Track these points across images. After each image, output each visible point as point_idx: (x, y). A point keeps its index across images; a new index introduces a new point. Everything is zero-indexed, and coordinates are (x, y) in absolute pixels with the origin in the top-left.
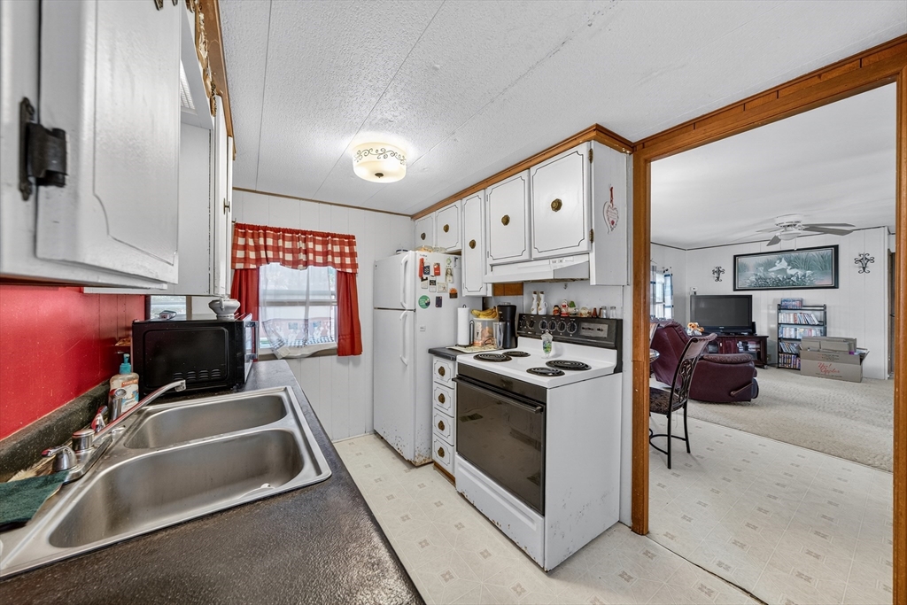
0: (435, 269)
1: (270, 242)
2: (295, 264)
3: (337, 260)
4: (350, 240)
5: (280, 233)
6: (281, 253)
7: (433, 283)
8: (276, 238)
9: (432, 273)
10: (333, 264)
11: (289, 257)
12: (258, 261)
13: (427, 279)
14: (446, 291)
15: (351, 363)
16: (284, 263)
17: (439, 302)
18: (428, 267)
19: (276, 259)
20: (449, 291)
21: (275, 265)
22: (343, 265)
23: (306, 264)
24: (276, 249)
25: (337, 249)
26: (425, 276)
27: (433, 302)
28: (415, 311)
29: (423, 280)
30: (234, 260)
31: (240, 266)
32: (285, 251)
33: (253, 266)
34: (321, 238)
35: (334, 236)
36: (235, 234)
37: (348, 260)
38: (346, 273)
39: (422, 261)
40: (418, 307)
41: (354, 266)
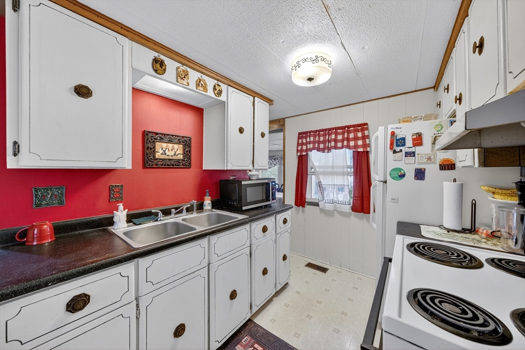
0: (414, 140)
1: (312, 139)
2: (323, 150)
3: (352, 143)
4: (363, 127)
5: (316, 133)
6: (317, 144)
7: (412, 154)
8: (315, 136)
9: (409, 142)
10: (348, 147)
11: (322, 146)
12: (307, 150)
13: (401, 151)
14: (434, 163)
15: (365, 219)
16: (319, 149)
17: (420, 174)
18: (404, 139)
19: (314, 148)
20: (438, 162)
21: (314, 152)
22: (356, 146)
23: (329, 149)
24: (314, 143)
25: (352, 135)
26: (398, 149)
27: (410, 174)
28: (385, 182)
29: (395, 152)
30: (298, 151)
31: (299, 154)
32: (319, 142)
33: (304, 153)
34: (341, 131)
35: (349, 127)
36: (299, 138)
37: (360, 143)
38: (359, 152)
39: (393, 134)
40: (389, 179)
41: (365, 145)
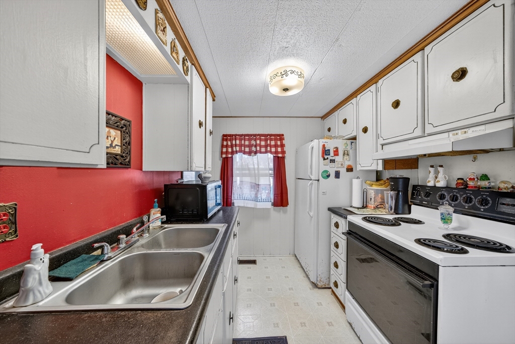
0: (334, 151)
1: (238, 142)
2: (250, 153)
3: (273, 150)
4: (281, 137)
5: (242, 137)
6: (243, 148)
7: (333, 161)
8: (241, 140)
9: (332, 153)
10: (271, 152)
11: (247, 149)
12: (233, 153)
13: (328, 158)
14: (344, 167)
15: (281, 211)
16: (245, 153)
17: (337, 175)
18: (329, 150)
19: (240, 151)
20: (346, 167)
21: (240, 154)
22: (276, 152)
23: (256, 153)
24: (241, 146)
25: (273, 143)
26: (326, 157)
27: (333, 175)
28: (318, 180)
29: (324, 159)
30: (222, 153)
31: (224, 156)
32: (245, 146)
33: (230, 156)
34: (264, 138)
35: (271, 135)
36: (223, 140)
37: (279, 149)
38: (278, 157)
39: (324, 146)
40: (321, 178)
41: (283, 152)
